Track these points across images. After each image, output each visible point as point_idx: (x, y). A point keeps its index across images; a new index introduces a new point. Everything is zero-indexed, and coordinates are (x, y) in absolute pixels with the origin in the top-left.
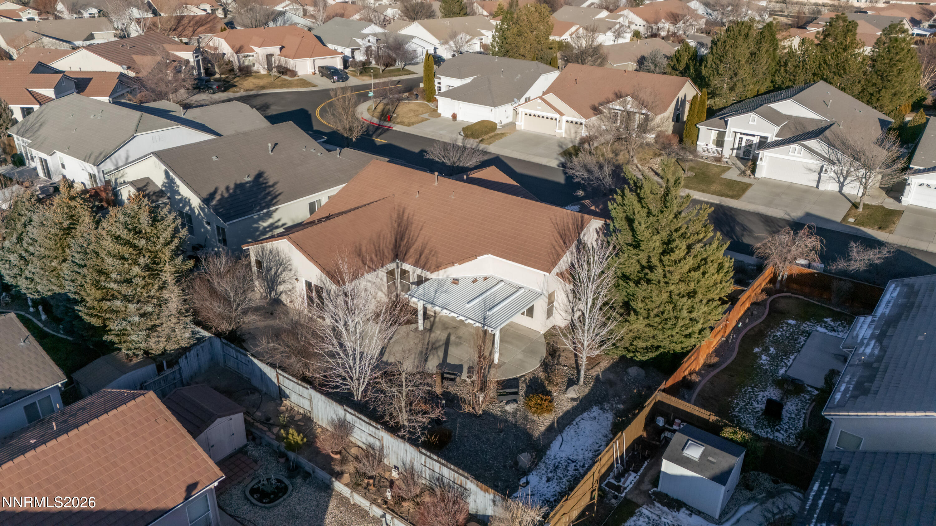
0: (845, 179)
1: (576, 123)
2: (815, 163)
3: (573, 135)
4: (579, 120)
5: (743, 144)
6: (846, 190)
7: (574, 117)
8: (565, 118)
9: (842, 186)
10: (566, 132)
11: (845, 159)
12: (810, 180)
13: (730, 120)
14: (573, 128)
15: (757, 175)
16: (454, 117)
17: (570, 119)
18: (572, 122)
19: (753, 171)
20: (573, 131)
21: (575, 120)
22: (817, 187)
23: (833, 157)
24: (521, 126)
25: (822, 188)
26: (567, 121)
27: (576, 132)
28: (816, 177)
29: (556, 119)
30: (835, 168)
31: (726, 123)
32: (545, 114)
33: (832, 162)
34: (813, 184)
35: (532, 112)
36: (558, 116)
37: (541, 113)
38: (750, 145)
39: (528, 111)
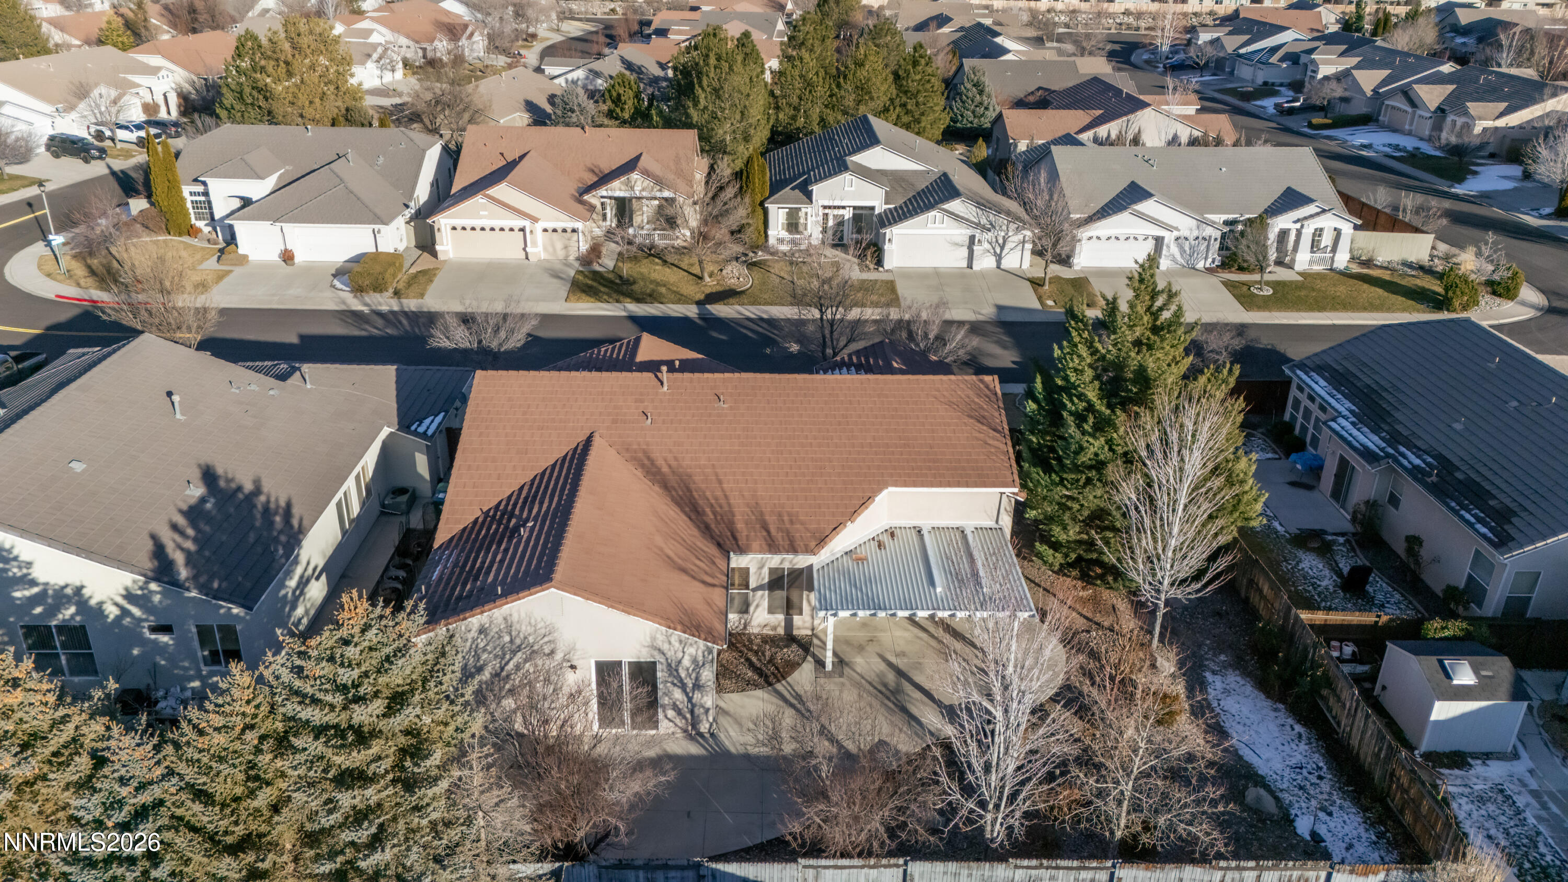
0: (1002, 248)
1: (564, 231)
2: (962, 233)
3: (561, 254)
4: (570, 225)
5: (831, 223)
6: (1005, 264)
7: (558, 220)
8: (539, 226)
9: (999, 258)
10: (545, 249)
11: (1002, 220)
12: (956, 259)
13: (816, 188)
14: (558, 241)
15: (887, 265)
16: (287, 257)
17: (550, 225)
18: (555, 230)
19: (879, 262)
20: (559, 246)
21: (560, 225)
22: (970, 266)
23: (984, 221)
24: (445, 252)
25: (977, 266)
26: (545, 230)
27: (566, 247)
28: (965, 252)
29: (522, 230)
30: (989, 236)
31: (809, 196)
32: (497, 223)
33: (984, 229)
34: (964, 264)
35: (468, 223)
36: (527, 223)
37: (488, 223)
38: (840, 223)
39: (459, 222)
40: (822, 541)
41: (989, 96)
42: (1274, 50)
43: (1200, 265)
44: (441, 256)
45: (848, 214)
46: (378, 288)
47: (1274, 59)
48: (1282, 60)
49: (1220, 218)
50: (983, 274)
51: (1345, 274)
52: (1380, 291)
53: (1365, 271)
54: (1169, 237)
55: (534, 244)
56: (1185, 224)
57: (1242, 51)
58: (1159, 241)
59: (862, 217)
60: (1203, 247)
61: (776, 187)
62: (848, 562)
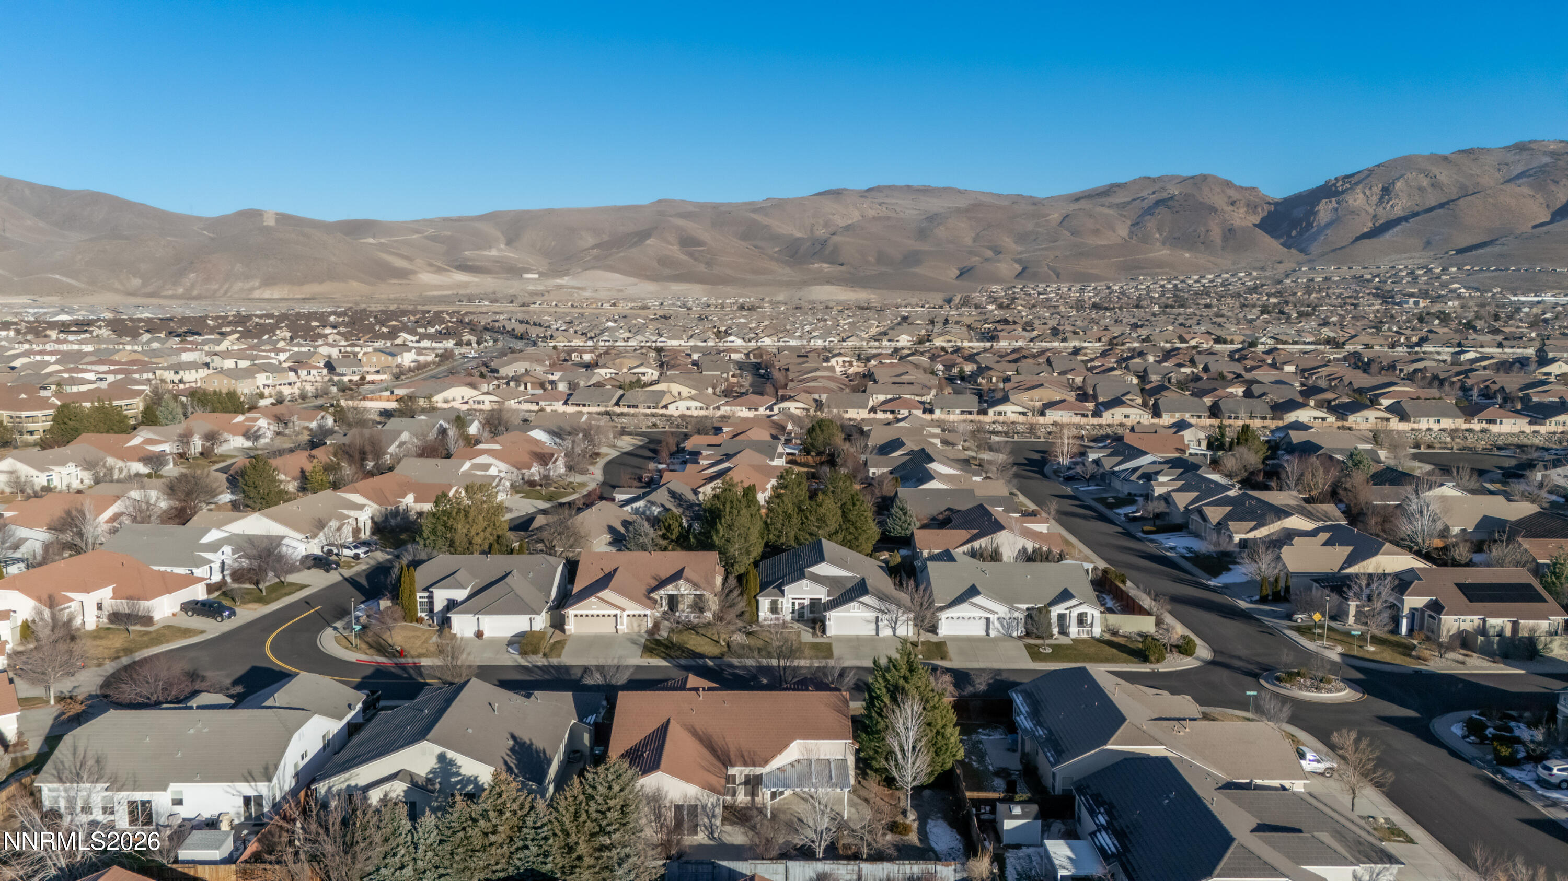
0: (895, 624)
1: (639, 616)
2: (871, 615)
3: (636, 629)
4: (642, 612)
5: (797, 607)
6: (898, 633)
7: (636, 609)
8: (625, 614)
9: (894, 630)
10: (628, 627)
11: (894, 607)
12: (869, 630)
13: (786, 588)
14: (636, 622)
15: (828, 634)
16: (479, 634)
17: (631, 613)
18: (634, 616)
19: (824, 631)
20: (635, 625)
21: (637, 612)
22: (877, 634)
23: (883, 608)
24: (571, 630)
25: (881, 635)
26: (628, 616)
27: (640, 625)
28: (874, 626)
29: (616, 616)
30: (887, 616)
31: (782, 592)
32: (601, 612)
33: (883, 612)
34: (874, 633)
35: (584, 612)
36: (618, 612)
37: (595, 612)
38: (802, 607)
39: (579, 612)
40: (766, 762)
41: (911, 516)
42: (1135, 470)
43: (1015, 634)
44: (567, 633)
45: (807, 602)
46: (535, 652)
47: (1133, 478)
48: (1139, 478)
49: (1025, 606)
50: (884, 639)
51: (1100, 641)
52: (1114, 651)
53: (1114, 639)
54: (993, 618)
55: (622, 624)
56: (1002, 610)
57: (1116, 469)
58: (988, 619)
59: (814, 603)
60: (1015, 623)
61: (764, 586)
62: (778, 772)
